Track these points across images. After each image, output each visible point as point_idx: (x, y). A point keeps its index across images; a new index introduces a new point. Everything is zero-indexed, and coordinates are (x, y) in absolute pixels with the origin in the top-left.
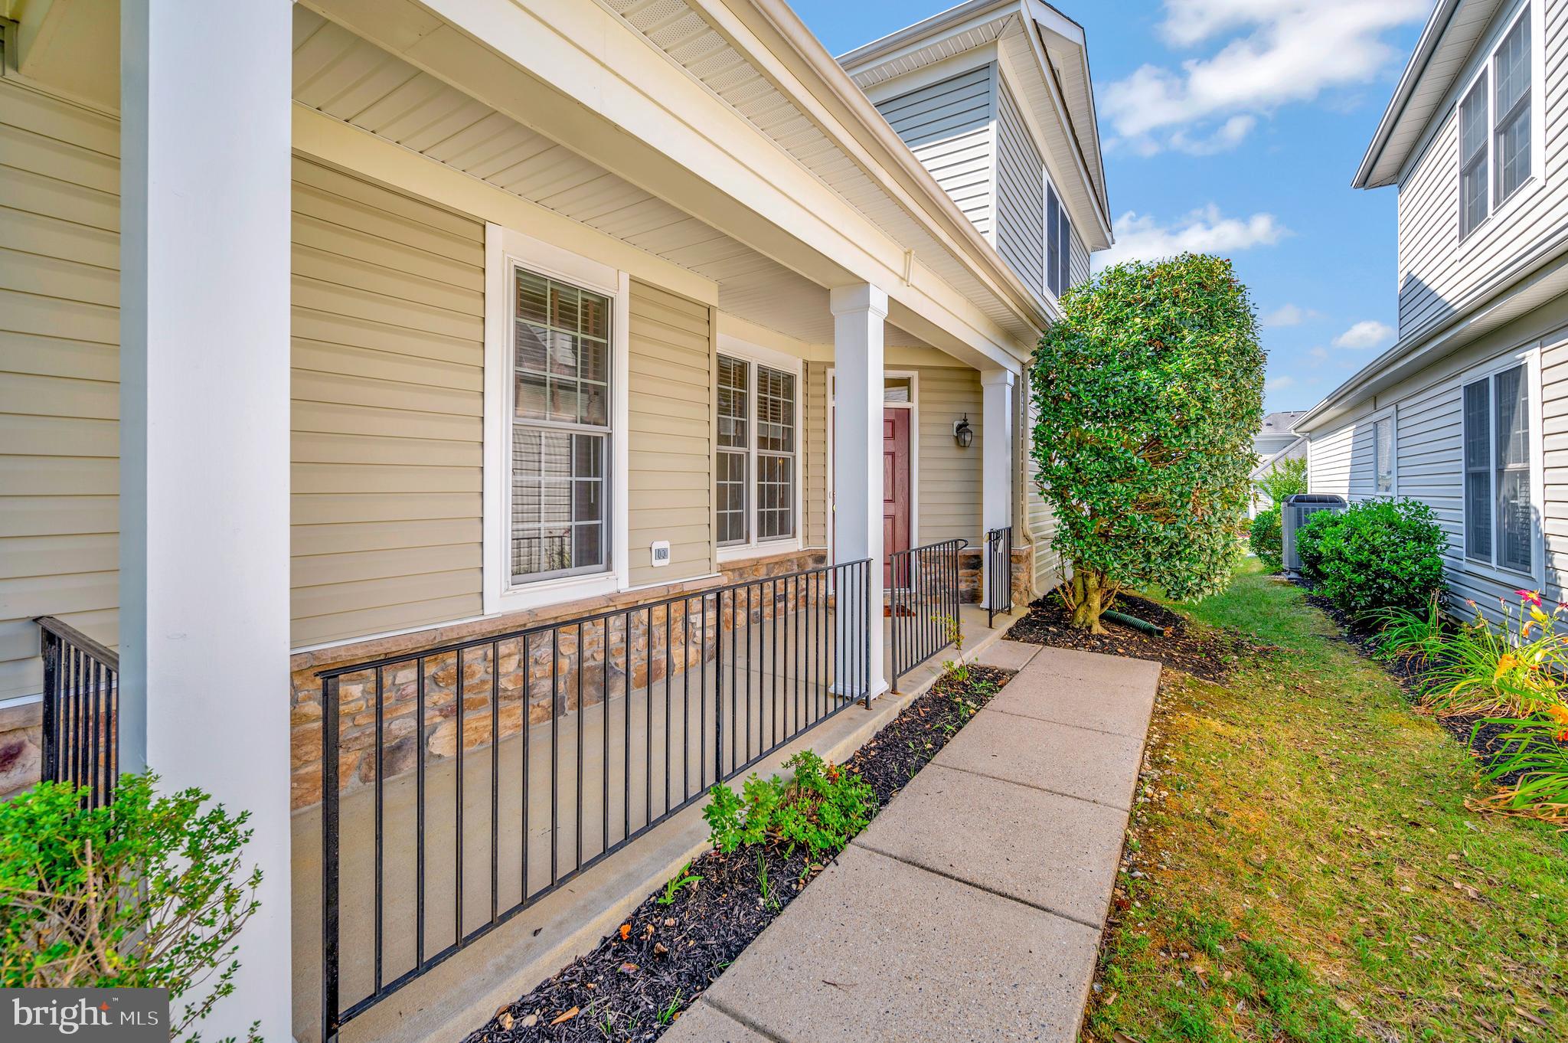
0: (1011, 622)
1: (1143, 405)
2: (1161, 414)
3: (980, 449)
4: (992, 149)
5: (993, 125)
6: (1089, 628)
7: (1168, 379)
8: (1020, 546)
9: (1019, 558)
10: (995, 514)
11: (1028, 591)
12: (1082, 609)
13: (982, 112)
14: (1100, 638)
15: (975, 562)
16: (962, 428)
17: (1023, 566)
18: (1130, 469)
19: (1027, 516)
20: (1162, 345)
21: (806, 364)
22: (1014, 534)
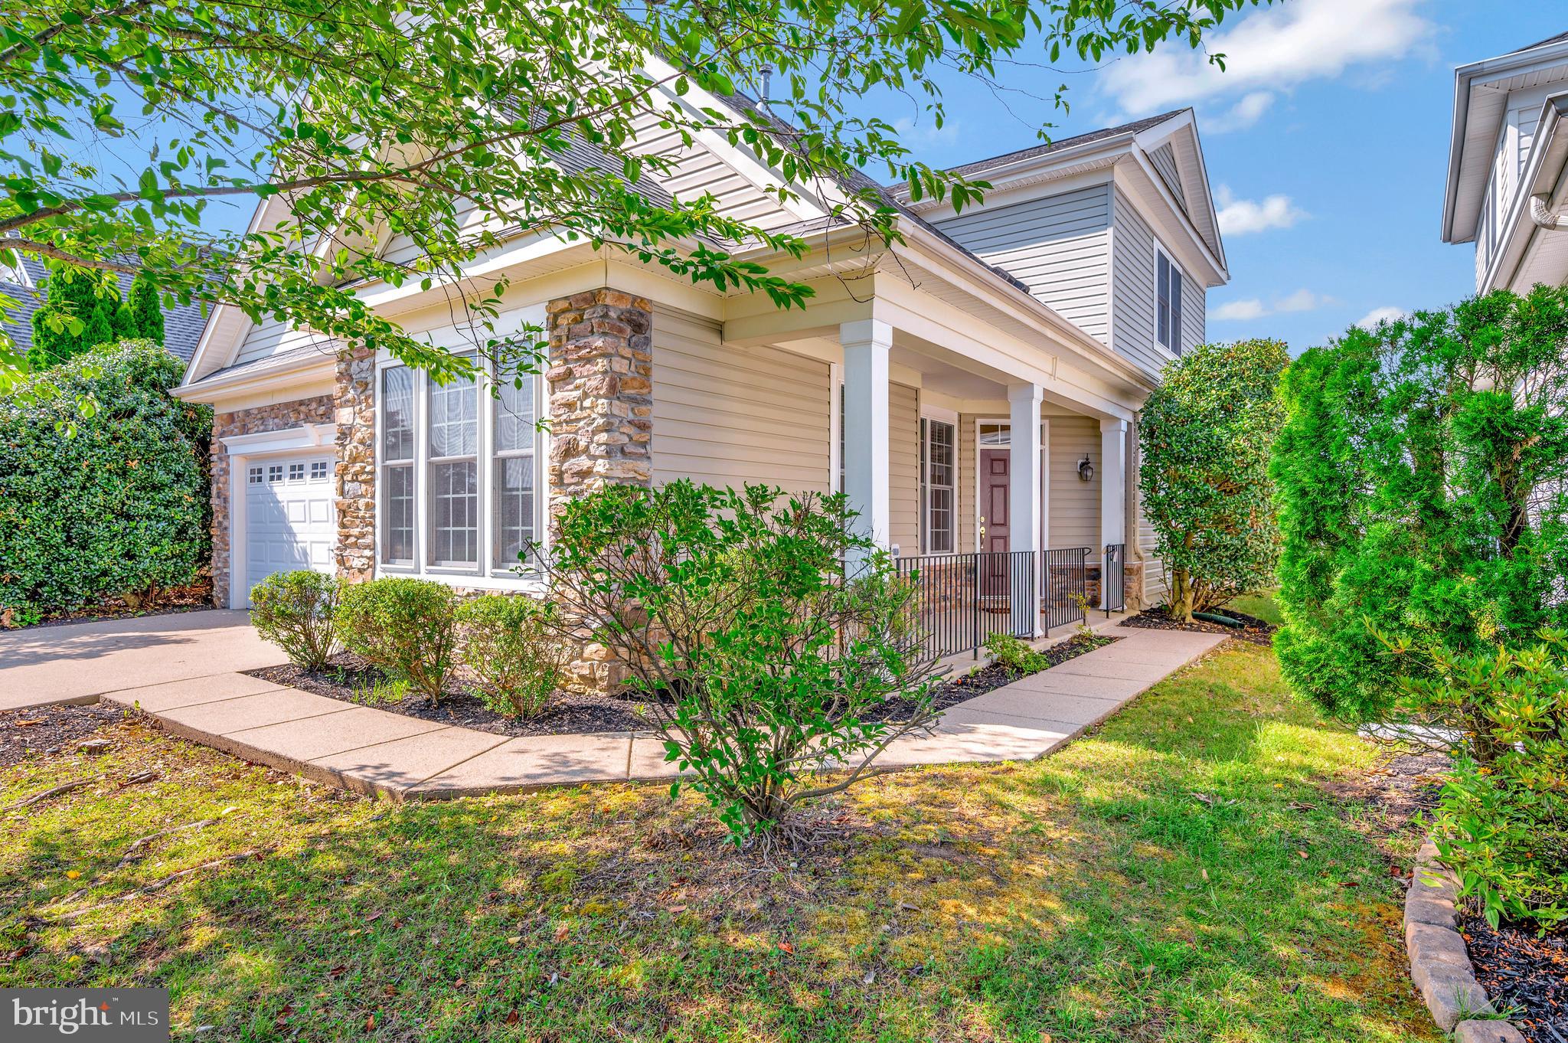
0: (1124, 617)
1: (1215, 451)
2: (1228, 459)
3: (1099, 482)
4: (1109, 249)
5: (1110, 231)
6: (1184, 619)
7: (1234, 434)
8: (1132, 562)
9: (1130, 571)
10: (1112, 532)
11: (1139, 599)
12: (1178, 606)
13: (1102, 220)
14: (1191, 624)
15: (1095, 574)
16: (1085, 466)
17: (1135, 578)
18: (1208, 497)
19: (1138, 538)
20: (1229, 410)
21: (960, 415)
22: (1127, 550)
